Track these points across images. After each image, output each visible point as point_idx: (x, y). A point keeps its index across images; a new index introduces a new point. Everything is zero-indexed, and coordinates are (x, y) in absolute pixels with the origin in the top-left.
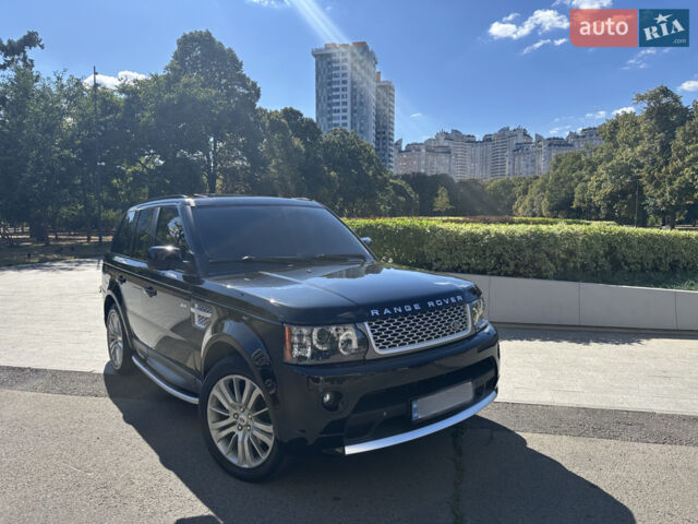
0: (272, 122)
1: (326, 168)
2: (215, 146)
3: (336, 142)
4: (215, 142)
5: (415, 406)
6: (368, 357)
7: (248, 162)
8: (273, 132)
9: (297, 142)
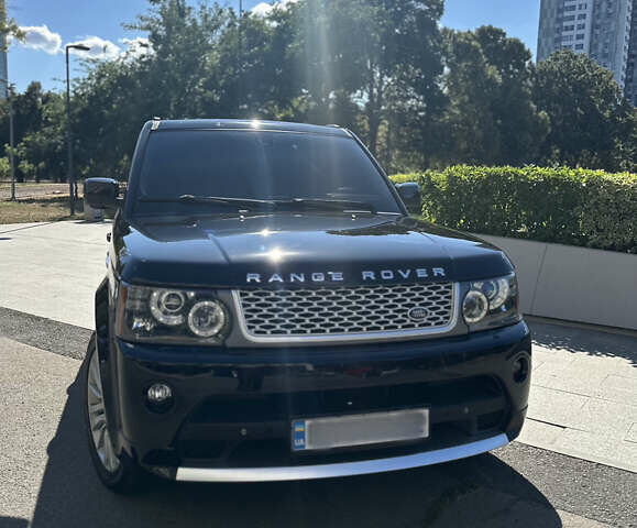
0: (457, 46)
1: (533, 106)
2: (381, 82)
3: (556, 68)
4: (381, 77)
5: (298, 429)
6: (230, 343)
7: (424, 101)
8: (459, 60)
9: (491, 70)
